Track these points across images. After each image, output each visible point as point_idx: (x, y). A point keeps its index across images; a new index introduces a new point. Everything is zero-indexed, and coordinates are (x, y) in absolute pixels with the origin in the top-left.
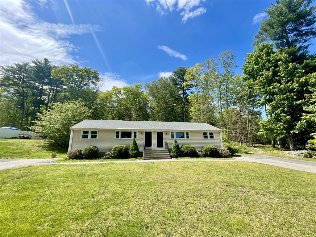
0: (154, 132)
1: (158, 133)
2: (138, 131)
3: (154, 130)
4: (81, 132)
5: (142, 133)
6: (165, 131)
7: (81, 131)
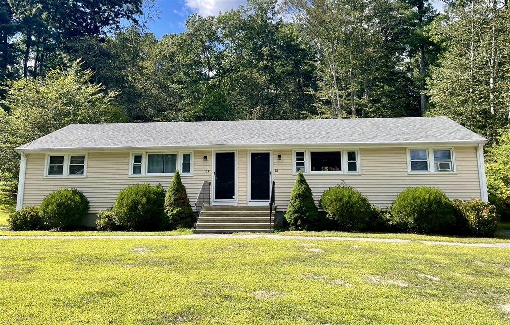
0: (243, 152)
1: (254, 155)
2: (195, 152)
3: (242, 146)
4: (44, 158)
5: (205, 157)
6: (274, 151)
7: (44, 155)
